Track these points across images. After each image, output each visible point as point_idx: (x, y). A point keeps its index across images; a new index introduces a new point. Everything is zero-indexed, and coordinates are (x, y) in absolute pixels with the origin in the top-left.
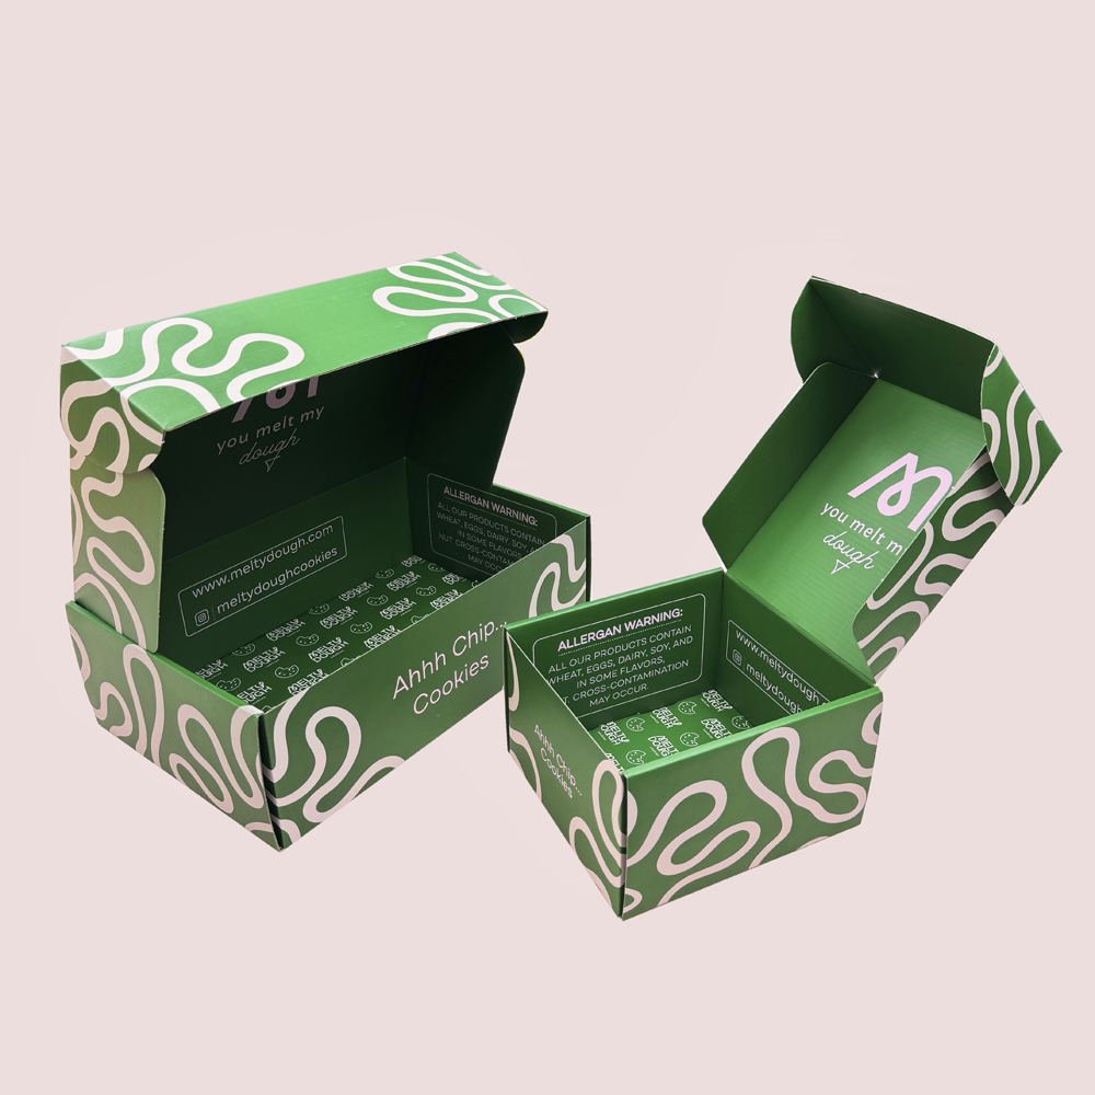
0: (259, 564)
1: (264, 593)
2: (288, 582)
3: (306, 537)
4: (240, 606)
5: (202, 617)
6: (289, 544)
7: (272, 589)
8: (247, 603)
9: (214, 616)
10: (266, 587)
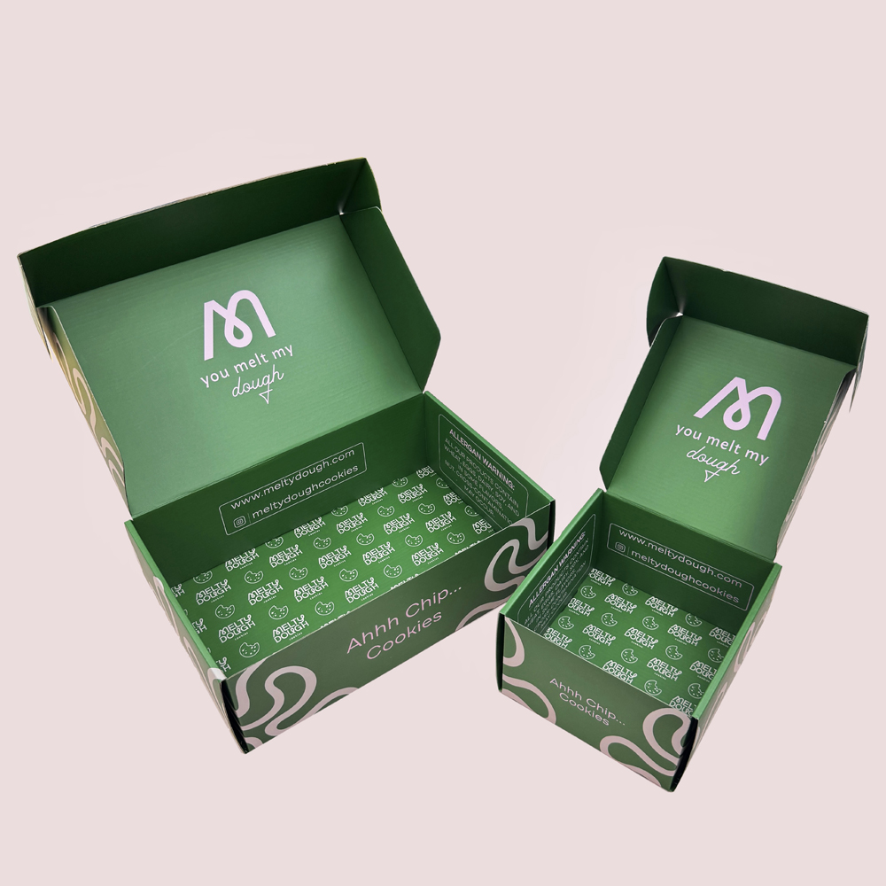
0: (288, 482)
1: (293, 502)
2: (313, 493)
3: (330, 461)
4: (271, 512)
5: (240, 521)
6: (315, 466)
7: (299, 499)
8: (278, 509)
9: (251, 520)
10: (295, 497)
